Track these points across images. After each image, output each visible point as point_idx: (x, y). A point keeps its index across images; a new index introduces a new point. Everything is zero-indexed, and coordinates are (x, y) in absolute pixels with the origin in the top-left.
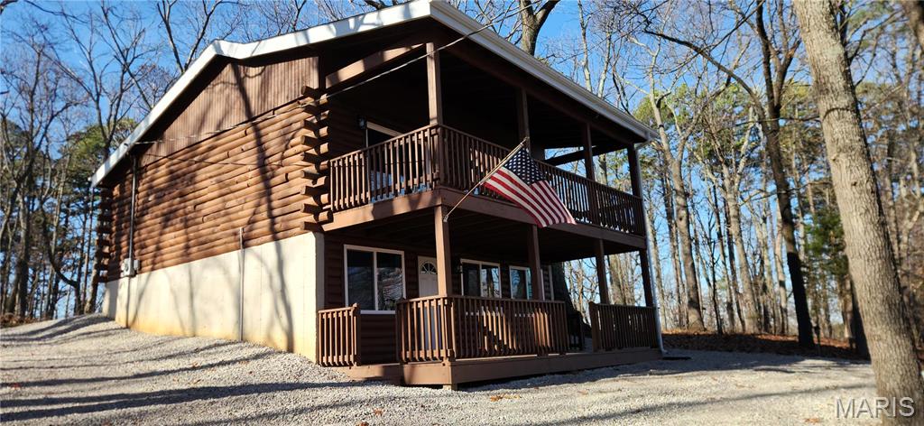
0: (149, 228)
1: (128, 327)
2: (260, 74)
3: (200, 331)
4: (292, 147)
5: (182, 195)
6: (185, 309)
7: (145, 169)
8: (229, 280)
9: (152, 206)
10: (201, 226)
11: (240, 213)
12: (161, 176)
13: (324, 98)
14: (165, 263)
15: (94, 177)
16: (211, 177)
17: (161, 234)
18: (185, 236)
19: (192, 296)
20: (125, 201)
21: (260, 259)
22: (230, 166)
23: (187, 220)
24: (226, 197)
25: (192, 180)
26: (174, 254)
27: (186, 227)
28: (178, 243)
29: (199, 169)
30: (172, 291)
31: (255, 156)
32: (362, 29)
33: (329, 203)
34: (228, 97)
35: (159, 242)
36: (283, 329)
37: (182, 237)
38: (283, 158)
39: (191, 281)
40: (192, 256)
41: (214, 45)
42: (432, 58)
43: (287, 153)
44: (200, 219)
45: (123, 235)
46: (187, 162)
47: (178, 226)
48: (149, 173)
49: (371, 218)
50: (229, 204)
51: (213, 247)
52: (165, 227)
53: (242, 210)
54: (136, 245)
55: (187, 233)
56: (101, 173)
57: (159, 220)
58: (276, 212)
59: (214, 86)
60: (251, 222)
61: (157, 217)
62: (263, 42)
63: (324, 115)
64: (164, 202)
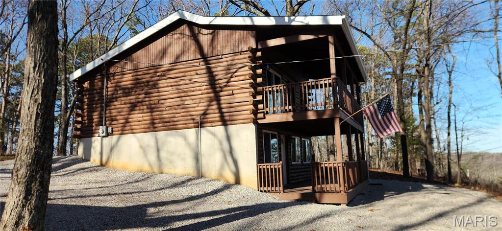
0: (119, 110)
1: (102, 165)
2: (211, 34)
3: (165, 170)
4: (235, 77)
5: (146, 94)
6: (153, 157)
7: (114, 75)
8: (188, 144)
9: (120, 97)
10: (165, 113)
11: (197, 108)
12: (127, 80)
13: (259, 54)
14: (135, 131)
15: (71, 75)
16: (171, 86)
17: (129, 114)
18: (151, 117)
19: (158, 150)
20: (95, 91)
21: (213, 134)
22: (187, 82)
23: (152, 108)
24: (184, 98)
25: (155, 86)
26: (143, 126)
27: (152, 112)
28: (145, 120)
29: (159, 80)
30: (141, 147)
31: (206, 79)
32: (293, 23)
33: (264, 109)
34: (185, 43)
35: (127, 119)
36: (232, 171)
37: (149, 118)
38: (228, 82)
39: (157, 143)
40: (157, 129)
41: (179, 13)
42: (332, 44)
43: (232, 79)
44: (164, 109)
45: (94, 112)
46: (150, 75)
47: (145, 111)
48: (116, 77)
49: (292, 120)
50: (186, 103)
51: (176, 125)
52: (132, 110)
53: (198, 107)
54: (107, 119)
55: (152, 116)
56: (77, 74)
57: (128, 106)
58: (224, 110)
59: (173, 34)
60: (205, 114)
61: (125, 104)
62: (217, 18)
63: (259, 62)
64: (131, 96)
